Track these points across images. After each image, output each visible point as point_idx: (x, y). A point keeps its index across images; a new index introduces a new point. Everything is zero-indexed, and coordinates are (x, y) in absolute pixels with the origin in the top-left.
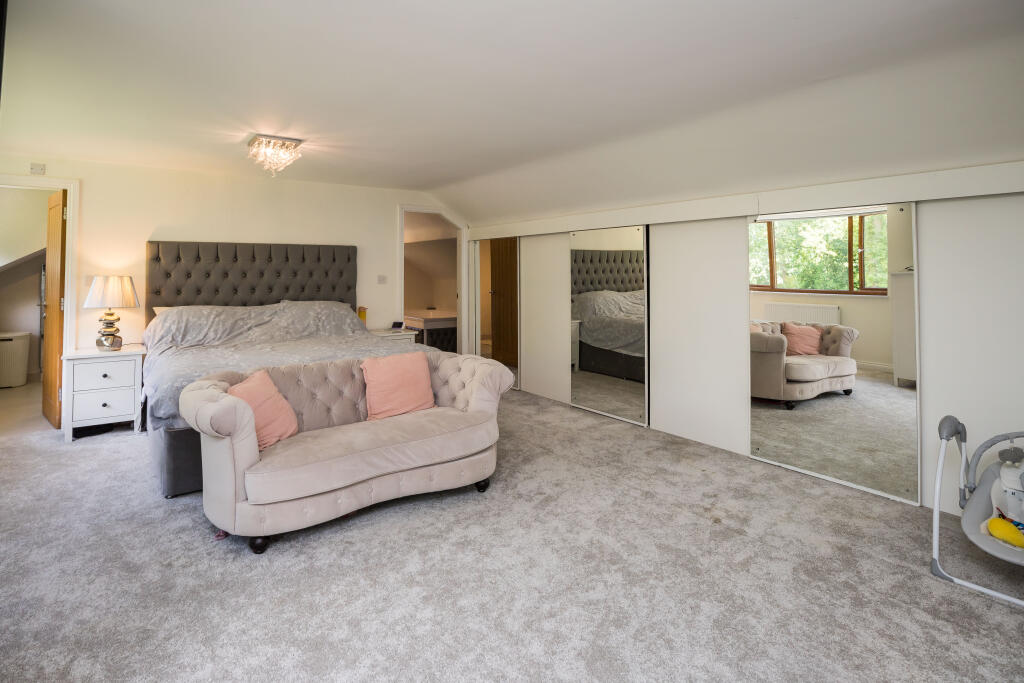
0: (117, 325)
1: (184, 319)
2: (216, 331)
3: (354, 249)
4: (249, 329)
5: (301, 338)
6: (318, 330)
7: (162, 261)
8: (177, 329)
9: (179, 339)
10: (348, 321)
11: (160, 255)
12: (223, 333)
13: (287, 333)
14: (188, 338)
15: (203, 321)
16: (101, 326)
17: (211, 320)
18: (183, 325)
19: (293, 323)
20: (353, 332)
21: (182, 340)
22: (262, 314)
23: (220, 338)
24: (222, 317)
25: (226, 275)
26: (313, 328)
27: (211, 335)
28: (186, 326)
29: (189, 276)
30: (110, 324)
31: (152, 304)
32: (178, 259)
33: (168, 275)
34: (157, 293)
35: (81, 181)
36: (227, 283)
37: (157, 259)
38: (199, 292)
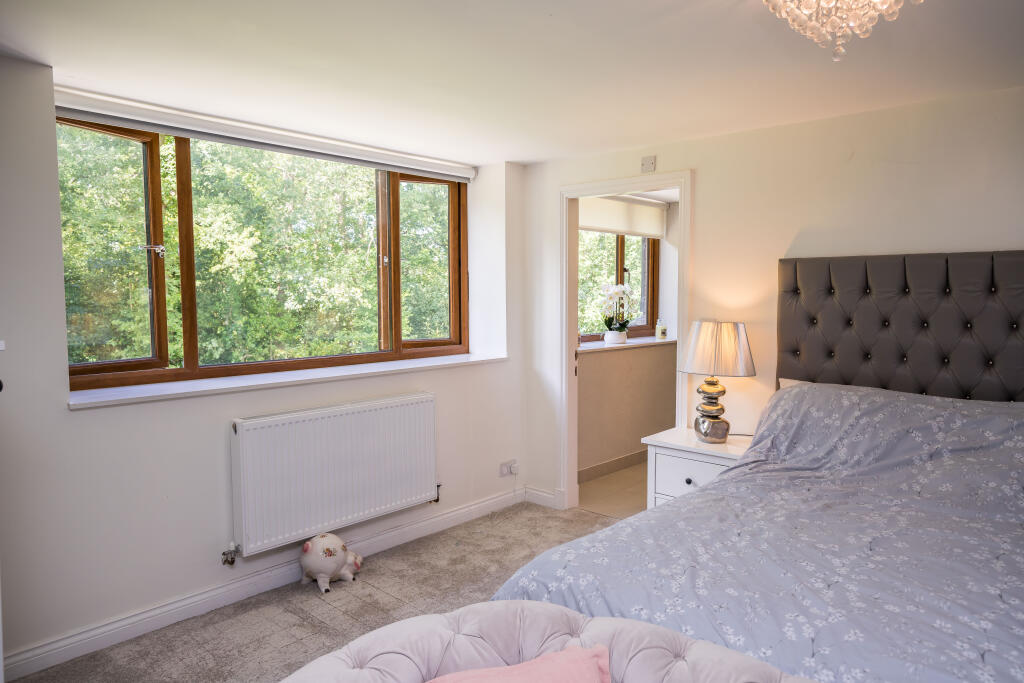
0: (721, 400)
1: (804, 409)
2: (853, 447)
7: (803, 296)
8: (784, 428)
9: (783, 448)
11: (800, 284)
12: (867, 454)
14: (800, 449)
15: (835, 420)
16: (699, 399)
17: (851, 420)
18: (796, 421)
21: (789, 451)
23: (858, 463)
27: (842, 453)
28: (802, 423)
29: (848, 323)
30: (712, 400)
31: (783, 372)
32: (830, 291)
33: (812, 321)
34: (795, 352)
35: (693, 172)
36: (928, 340)
37: (796, 291)
38: (866, 356)
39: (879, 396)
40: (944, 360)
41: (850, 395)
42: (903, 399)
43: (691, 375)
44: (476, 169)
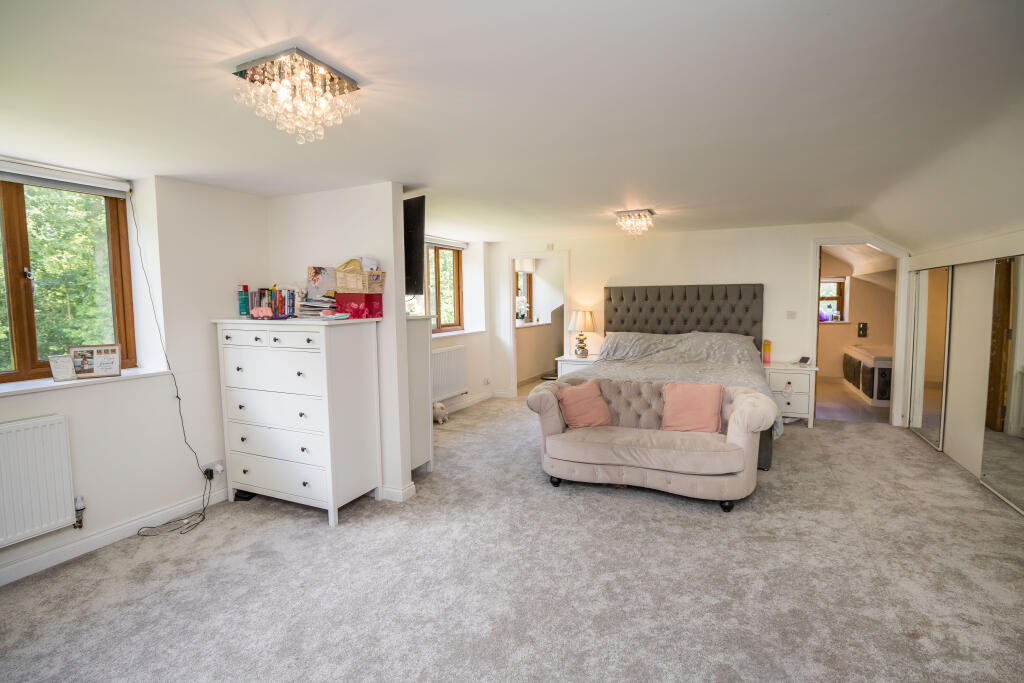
0: (585, 341)
3: (761, 287)
4: (658, 352)
5: (691, 362)
6: (708, 356)
7: (613, 301)
9: (612, 354)
10: (738, 351)
11: (612, 297)
13: (681, 357)
15: (627, 343)
16: (577, 342)
19: (690, 349)
20: (739, 362)
22: (670, 341)
23: (636, 356)
24: (641, 341)
25: (653, 310)
26: (704, 355)
27: (631, 353)
29: (629, 310)
30: (581, 341)
31: (607, 329)
32: (622, 299)
33: (616, 310)
34: (610, 322)
35: (569, 252)
36: (654, 316)
37: (610, 299)
38: (635, 322)
39: (641, 335)
40: (659, 322)
41: (632, 335)
42: (648, 336)
43: (570, 332)
44: (467, 244)
